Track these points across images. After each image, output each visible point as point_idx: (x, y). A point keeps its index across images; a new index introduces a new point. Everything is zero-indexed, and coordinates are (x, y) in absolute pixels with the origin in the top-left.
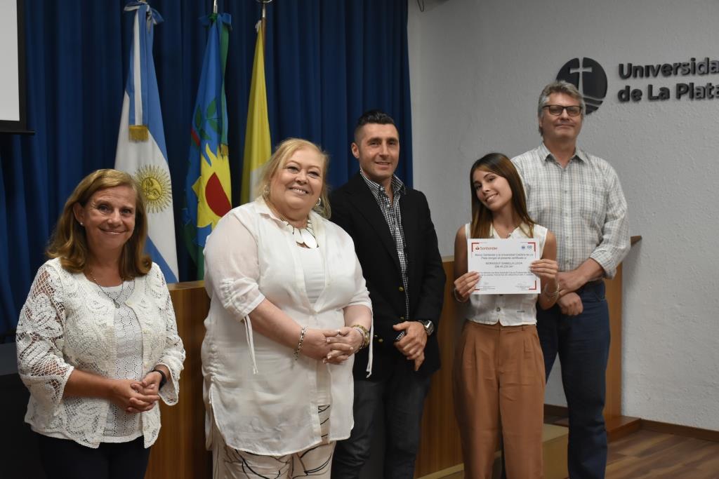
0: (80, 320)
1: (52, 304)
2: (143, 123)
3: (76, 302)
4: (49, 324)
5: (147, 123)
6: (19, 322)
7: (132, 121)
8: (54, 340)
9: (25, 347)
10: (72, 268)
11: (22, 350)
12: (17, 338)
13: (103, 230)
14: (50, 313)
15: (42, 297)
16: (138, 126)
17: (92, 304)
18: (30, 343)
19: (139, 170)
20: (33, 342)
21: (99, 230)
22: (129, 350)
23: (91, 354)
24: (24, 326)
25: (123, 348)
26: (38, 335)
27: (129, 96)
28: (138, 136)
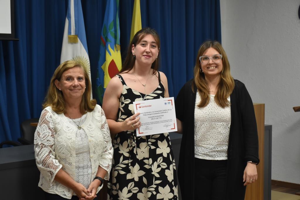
0: (59, 136)
1: (49, 129)
2: (76, 34)
3: (59, 127)
4: (48, 138)
5: (77, 34)
6: (35, 139)
7: (70, 33)
8: (51, 146)
9: (39, 151)
10: (58, 111)
11: (38, 152)
12: (35, 146)
13: (71, 90)
14: (49, 133)
15: (44, 126)
16: (73, 35)
17: (66, 128)
18: (40, 149)
19: (73, 58)
20: (42, 149)
21: (68, 91)
22: (85, 150)
23: (64, 153)
24: (37, 140)
25: (81, 149)
26: (44, 145)
27: (68, 20)
28: (73, 41)
